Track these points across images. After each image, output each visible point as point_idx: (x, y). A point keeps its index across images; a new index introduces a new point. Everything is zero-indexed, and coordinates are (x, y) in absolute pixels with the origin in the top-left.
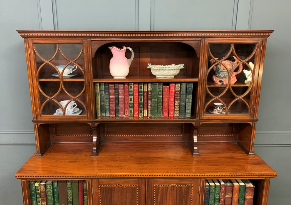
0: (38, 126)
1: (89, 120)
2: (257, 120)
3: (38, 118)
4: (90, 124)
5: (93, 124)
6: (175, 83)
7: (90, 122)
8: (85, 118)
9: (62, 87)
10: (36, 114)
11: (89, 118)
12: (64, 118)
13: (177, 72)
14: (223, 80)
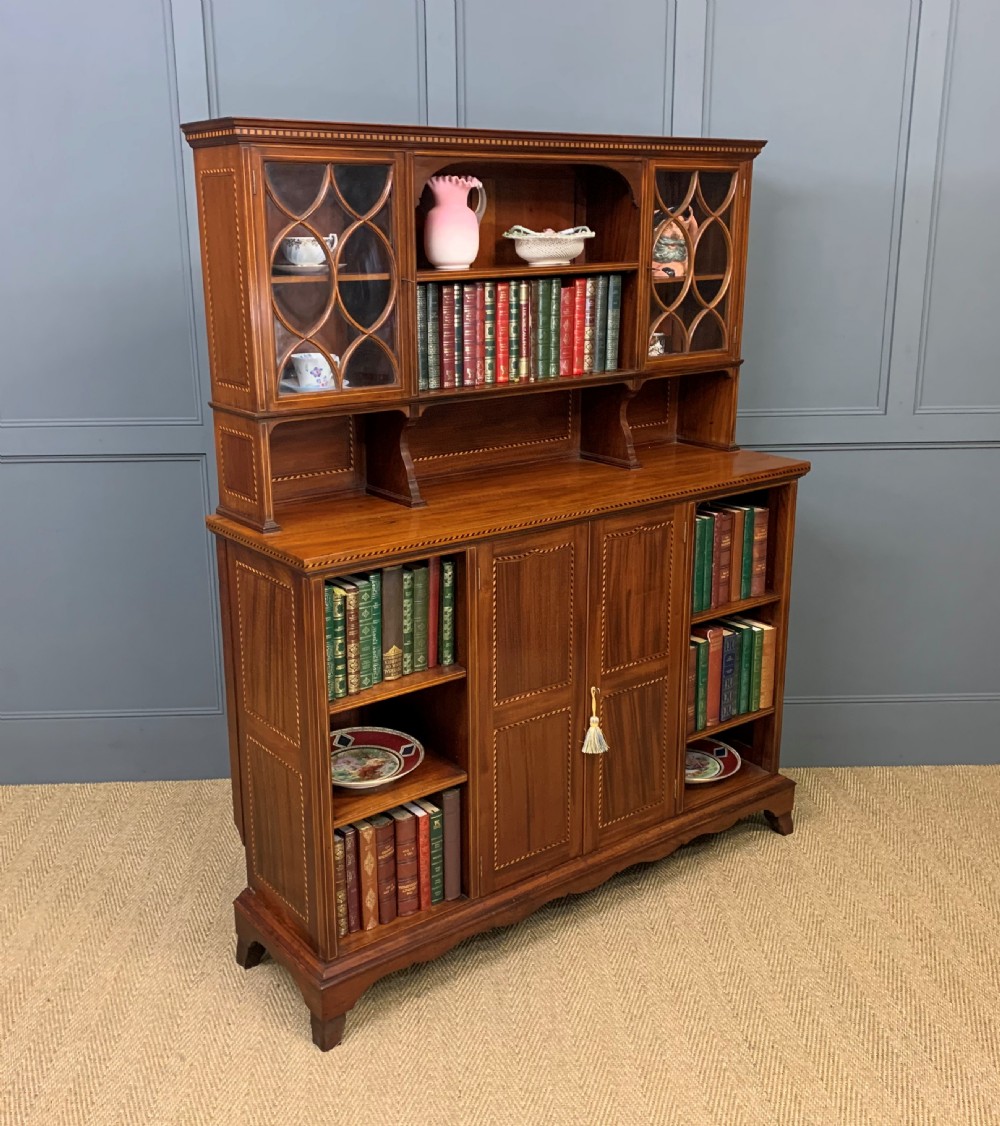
0: (271, 428)
1: (406, 397)
2: (742, 361)
3: (271, 405)
4: (407, 412)
5: (415, 410)
6: (584, 276)
7: (405, 403)
8: (395, 394)
9: (337, 299)
10: (266, 391)
11: (405, 392)
12: (342, 398)
13: (579, 248)
14: (671, 267)
